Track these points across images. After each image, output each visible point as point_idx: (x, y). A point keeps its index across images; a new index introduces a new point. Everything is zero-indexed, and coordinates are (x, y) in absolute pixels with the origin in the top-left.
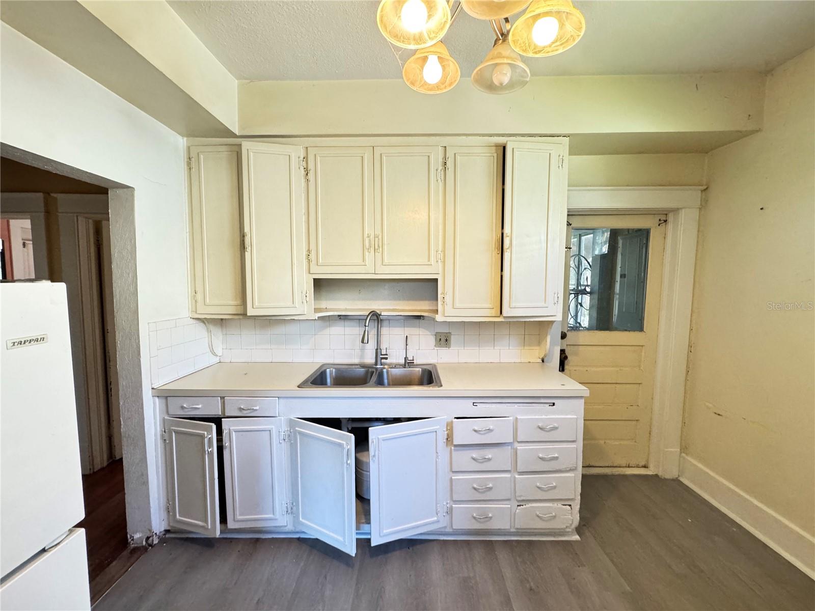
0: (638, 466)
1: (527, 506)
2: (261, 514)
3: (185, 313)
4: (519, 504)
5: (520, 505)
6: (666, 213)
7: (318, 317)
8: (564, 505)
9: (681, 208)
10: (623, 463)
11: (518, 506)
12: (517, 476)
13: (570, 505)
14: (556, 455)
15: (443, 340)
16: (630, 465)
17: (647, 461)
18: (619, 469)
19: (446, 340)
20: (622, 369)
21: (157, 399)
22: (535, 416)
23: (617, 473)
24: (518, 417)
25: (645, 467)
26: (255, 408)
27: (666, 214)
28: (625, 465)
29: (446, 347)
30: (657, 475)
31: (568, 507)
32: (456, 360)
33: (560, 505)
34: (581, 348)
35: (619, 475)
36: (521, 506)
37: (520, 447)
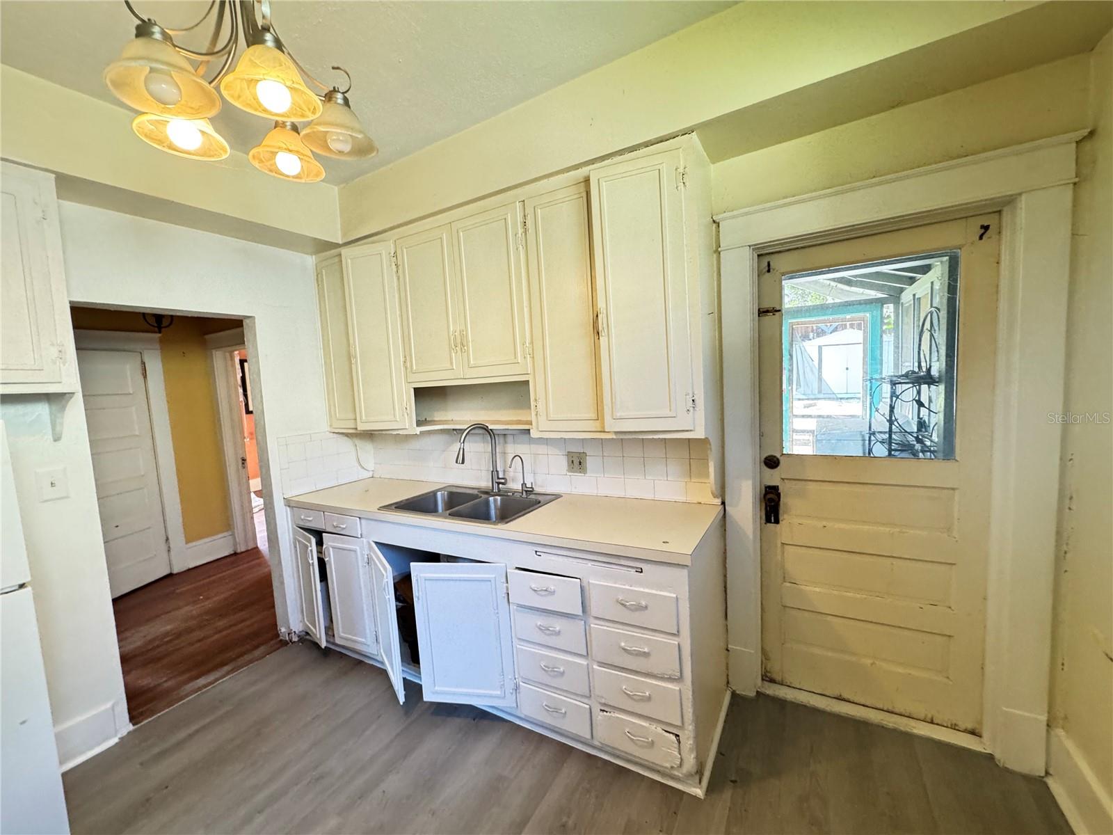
0: (954, 727)
1: (612, 714)
2: (356, 637)
3: (325, 427)
4: (603, 709)
5: (604, 711)
6: (998, 209)
7: (420, 432)
8: (666, 731)
9: (1020, 194)
10: (920, 711)
11: (601, 710)
12: (595, 667)
13: (677, 736)
14: (646, 650)
15: (576, 462)
16: (935, 721)
17: (980, 723)
18: (905, 720)
19: (580, 463)
20: (904, 530)
21: (288, 508)
22: (615, 583)
23: (891, 725)
24: (591, 581)
25: (973, 732)
26: (342, 526)
27: (1000, 212)
28: (922, 716)
29: (580, 472)
30: (991, 757)
31: (673, 737)
32: (594, 492)
33: (659, 730)
34: (811, 486)
35: (894, 731)
36: (605, 713)
37: (594, 625)
